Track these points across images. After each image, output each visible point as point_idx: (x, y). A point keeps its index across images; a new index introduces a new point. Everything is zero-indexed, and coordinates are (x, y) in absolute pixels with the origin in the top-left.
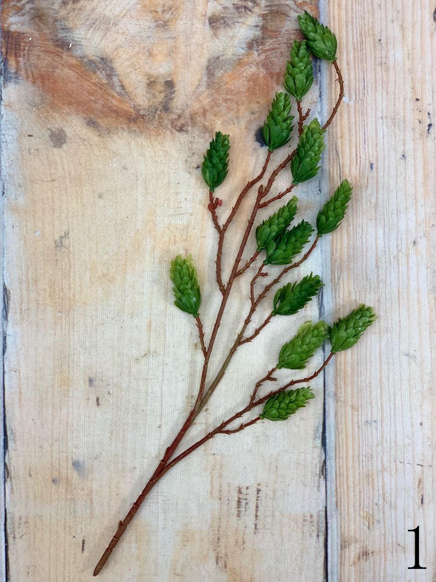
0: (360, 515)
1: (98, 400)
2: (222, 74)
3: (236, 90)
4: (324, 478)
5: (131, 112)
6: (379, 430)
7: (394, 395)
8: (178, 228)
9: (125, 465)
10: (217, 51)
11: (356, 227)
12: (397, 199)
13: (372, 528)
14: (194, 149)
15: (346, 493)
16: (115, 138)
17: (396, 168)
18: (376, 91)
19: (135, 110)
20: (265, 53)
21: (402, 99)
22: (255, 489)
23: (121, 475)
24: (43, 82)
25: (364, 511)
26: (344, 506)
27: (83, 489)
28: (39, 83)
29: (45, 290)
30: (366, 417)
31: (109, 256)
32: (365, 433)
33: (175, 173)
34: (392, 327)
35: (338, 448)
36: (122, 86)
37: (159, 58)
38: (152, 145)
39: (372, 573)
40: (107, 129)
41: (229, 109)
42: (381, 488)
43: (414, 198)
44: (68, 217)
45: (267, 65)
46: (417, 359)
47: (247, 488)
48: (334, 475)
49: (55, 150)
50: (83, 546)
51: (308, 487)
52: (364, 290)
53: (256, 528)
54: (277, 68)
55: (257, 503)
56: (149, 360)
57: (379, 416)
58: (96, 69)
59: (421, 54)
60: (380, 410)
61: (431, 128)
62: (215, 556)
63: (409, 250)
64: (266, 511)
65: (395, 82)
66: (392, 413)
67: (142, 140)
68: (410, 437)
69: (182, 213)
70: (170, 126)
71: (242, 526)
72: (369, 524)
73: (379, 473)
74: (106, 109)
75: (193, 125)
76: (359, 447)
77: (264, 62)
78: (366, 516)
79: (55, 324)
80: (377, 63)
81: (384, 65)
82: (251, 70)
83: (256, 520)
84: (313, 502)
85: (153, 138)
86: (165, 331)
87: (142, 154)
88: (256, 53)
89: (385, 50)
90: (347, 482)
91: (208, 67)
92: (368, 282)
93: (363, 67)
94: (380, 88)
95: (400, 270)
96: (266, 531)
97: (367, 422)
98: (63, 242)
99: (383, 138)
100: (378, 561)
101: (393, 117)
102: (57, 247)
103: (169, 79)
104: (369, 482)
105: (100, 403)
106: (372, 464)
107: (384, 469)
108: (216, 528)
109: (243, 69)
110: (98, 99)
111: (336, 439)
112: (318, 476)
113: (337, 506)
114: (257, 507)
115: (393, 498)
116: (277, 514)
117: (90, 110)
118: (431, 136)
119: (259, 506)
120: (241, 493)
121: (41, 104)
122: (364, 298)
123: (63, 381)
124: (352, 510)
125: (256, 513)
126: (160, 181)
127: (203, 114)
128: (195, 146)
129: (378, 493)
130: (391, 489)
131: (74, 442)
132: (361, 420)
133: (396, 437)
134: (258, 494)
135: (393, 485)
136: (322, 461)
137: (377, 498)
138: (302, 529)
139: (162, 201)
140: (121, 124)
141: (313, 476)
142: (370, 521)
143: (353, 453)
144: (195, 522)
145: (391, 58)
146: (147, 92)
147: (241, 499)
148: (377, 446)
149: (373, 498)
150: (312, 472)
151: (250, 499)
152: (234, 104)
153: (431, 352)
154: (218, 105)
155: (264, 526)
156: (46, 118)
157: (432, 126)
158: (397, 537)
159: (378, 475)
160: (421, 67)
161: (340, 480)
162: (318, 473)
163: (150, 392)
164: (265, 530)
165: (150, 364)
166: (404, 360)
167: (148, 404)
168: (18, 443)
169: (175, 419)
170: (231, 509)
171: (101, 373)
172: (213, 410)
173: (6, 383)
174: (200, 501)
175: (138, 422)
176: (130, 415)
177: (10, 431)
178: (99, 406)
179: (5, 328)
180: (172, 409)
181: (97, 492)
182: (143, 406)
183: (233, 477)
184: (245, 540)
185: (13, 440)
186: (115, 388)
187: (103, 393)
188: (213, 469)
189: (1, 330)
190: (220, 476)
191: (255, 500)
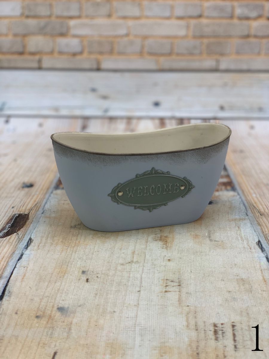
9: (106, 310)
22: (230, 325)
27: (64, 322)
29: (59, 240)
47: (222, 324)
50: (54, 356)
53: (236, 348)
55: (233, 333)
64: (243, 337)
71: (221, 346)
83: (235, 342)
96: (246, 349)
98: (76, 226)
102: (72, 227)
108: (195, 347)
120: (217, 327)
125: (234, 339)
131: (62, 298)
134: (233, 327)
144: (173, 342)
147: (217, 330)
151: (226, 330)
155: (244, 346)
167: (130, 282)
168: (12, 297)
169: (152, 289)
170: (208, 335)
171: (92, 269)
172: (185, 286)
173: (14, 272)
174: (177, 330)
175: (120, 289)
176: (114, 286)
177: (8, 292)
178: (88, 283)
179: (24, 252)
180: (150, 284)
181: (77, 323)
182: (125, 282)
183: (208, 318)
184: (226, 355)
185: (8, 296)
186: (103, 275)
187: (93, 277)
188: (188, 314)
189: (21, 252)
190: (195, 317)
191: (232, 331)
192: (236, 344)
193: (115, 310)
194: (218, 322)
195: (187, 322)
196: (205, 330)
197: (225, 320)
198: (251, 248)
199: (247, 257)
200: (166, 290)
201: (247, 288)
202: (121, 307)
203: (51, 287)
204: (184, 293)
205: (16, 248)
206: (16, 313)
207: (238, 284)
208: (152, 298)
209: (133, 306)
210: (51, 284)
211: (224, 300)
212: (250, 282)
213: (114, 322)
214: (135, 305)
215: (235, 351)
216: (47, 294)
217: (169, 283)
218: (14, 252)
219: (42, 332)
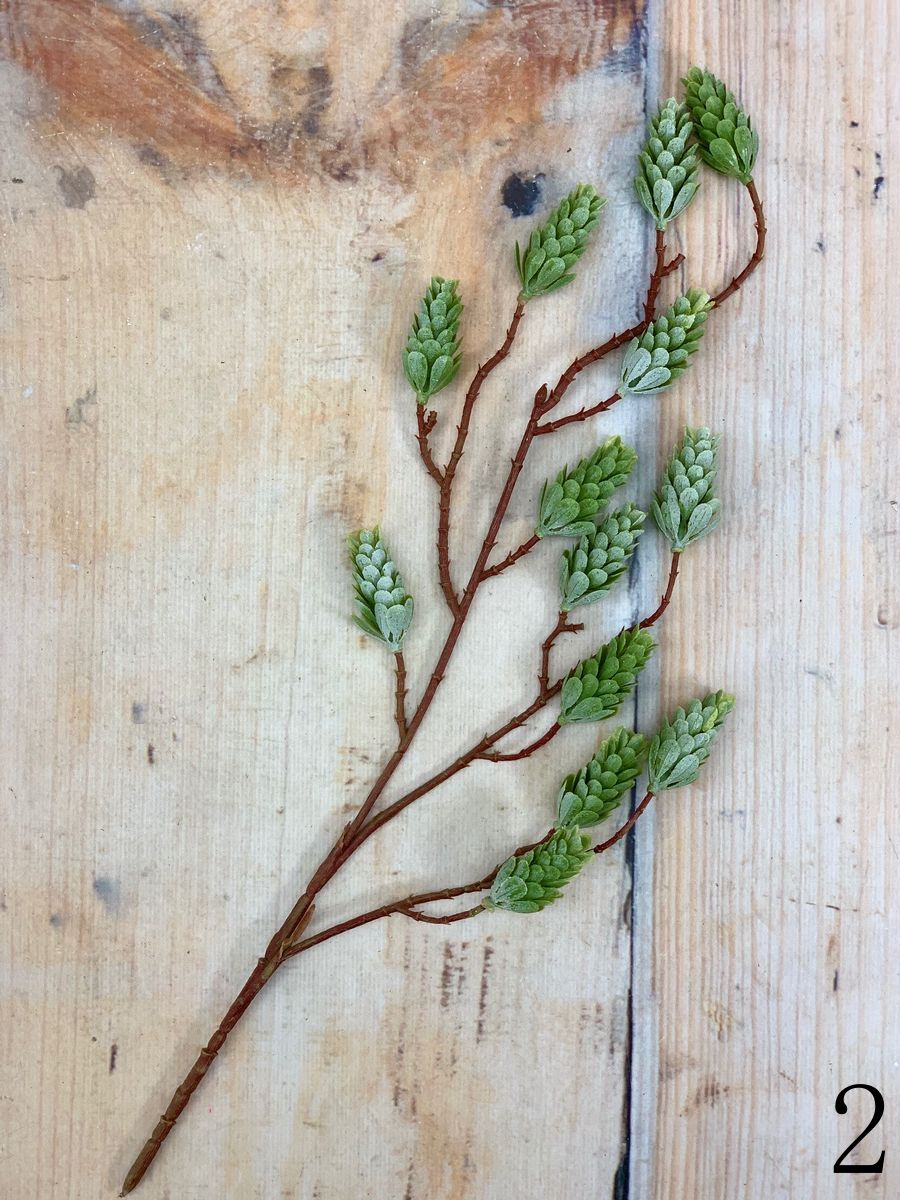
0: (702, 1008)
1: (150, 751)
2: (434, 57)
3: (464, 93)
4: (628, 929)
5: (235, 134)
6: (747, 831)
7: (784, 756)
8: (330, 389)
9: (205, 891)
10: (424, 8)
11: (714, 397)
12: (803, 339)
13: (726, 1036)
14: (370, 218)
15: (674, 960)
16: (200, 189)
17: (805, 271)
18: (765, 102)
19: (243, 130)
20: (529, 13)
21: (820, 122)
22: (482, 949)
23: (198, 911)
24: (47, 65)
25: (710, 1000)
26: (669, 989)
27: (116, 940)
28: (38, 67)
29: (42, 513)
30: (721, 803)
31: (181, 444)
32: (719, 835)
33: (328, 269)
34: (783, 612)
35: (659, 866)
36: (217, 76)
37: (300, 19)
38: (280, 206)
39: (725, 1133)
40: (183, 169)
41: (447, 132)
42: (748, 953)
43: (840, 336)
44: (96, 357)
45: (533, 40)
46: (835, 682)
47: (464, 946)
48: (650, 923)
49: (70, 212)
50: (113, 1059)
51: (593, 947)
52: (726, 532)
53: (480, 1031)
54: (554, 46)
55: (484, 978)
56: (261, 669)
57: (748, 800)
58: (162, 41)
59: (866, 24)
60: (753, 789)
61: (881, 188)
62: (392, 1087)
63: (825, 449)
64: (502, 994)
65: (807, 85)
66: (778, 794)
67: (258, 196)
68: (814, 848)
69: (341, 356)
70: (318, 168)
71: (451, 1024)
72: (721, 1029)
73: (745, 921)
74: (181, 127)
75: (369, 166)
76: (705, 866)
77: (526, 34)
78: (716, 1012)
79: (63, 588)
80: (769, 43)
81: (784, 46)
82: (496, 49)
83: (482, 1013)
84: (604, 978)
85: (282, 192)
86: (298, 607)
87: (257, 227)
88: (508, 14)
89: (788, 13)
90: (677, 939)
91: (403, 41)
92: (736, 516)
93: (740, 50)
94: (773, 98)
95: (805, 491)
96: (501, 1037)
97: (723, 813)
98: (83, 411)
99: (778, 204)
100: (738, 1108)
101: (800, 161)
102: (70, 421)
103: (319, 65)
104: (722, 939)
105: (154, 757)
106: (730, 902)
107: (756, 914)
108: (397, 1029)
109: (480, 47)
110: (166, 105)
111: (656, 849)
112: (615, 924)
113: (654, 989)
114: (484, 986)
115: (774, 975)
116: (526, 1002)
117: (148, 128)
118: (882, 203)
119: (489, 984)
121: (42, 113)
122: (725, 550)
123: (78, 709)
124: (685, 998)
125: (482, 1000)
126: (295, 287)
127: (391, 143)
128: (371, 212)
129: (743, 963)
130: (769, 956)
131: (97, 840)
132: (712, 810)
133: (784, 847)
134: (487, 958)
135: (775, 948)
136: (626, 893)
137: (740, 975)
138: (578, 1036)
139: (298, 330)
140: (213, 160)
141: (604, 925)
142: (723, 1023)
143: (691, 877)
144: (352, 1015)
145: (801, 33)
146: (271, 93)
147: (451, 968)
148: (743, 863)
149: (731, 975)
150: (603, 916)
151: (470, 969)
152: (459, 123)
153: (866, 667)
154: (423, 124)
155: (499, 1027)
156: (53, 144)
157: (884, 182)
158: (779, 1058)
159: (743, 925)
160: (865, 54)
161: (662, 935)
162: (615, 917)
163: (262, 737)
164: (500, 1034)
165: (263, 678)
166: (806, 685)
167: (258, 764)
169: (314, 796)
170: (429, 989)
171: (158, 694)
176: (219, 784)
178: (154, 765)
180: (309, 775)
181: (145, 945)
184: (457, 1053)
186: (189, 727)
187: (163, 736)
191: (481, 971)
193: (230, 894)
194: (457, 938)
195: (388, 936)
196: (424, 969)
197: (473, 930)
200: (348, 802)
208: (313, 839)
217: (358, 768)
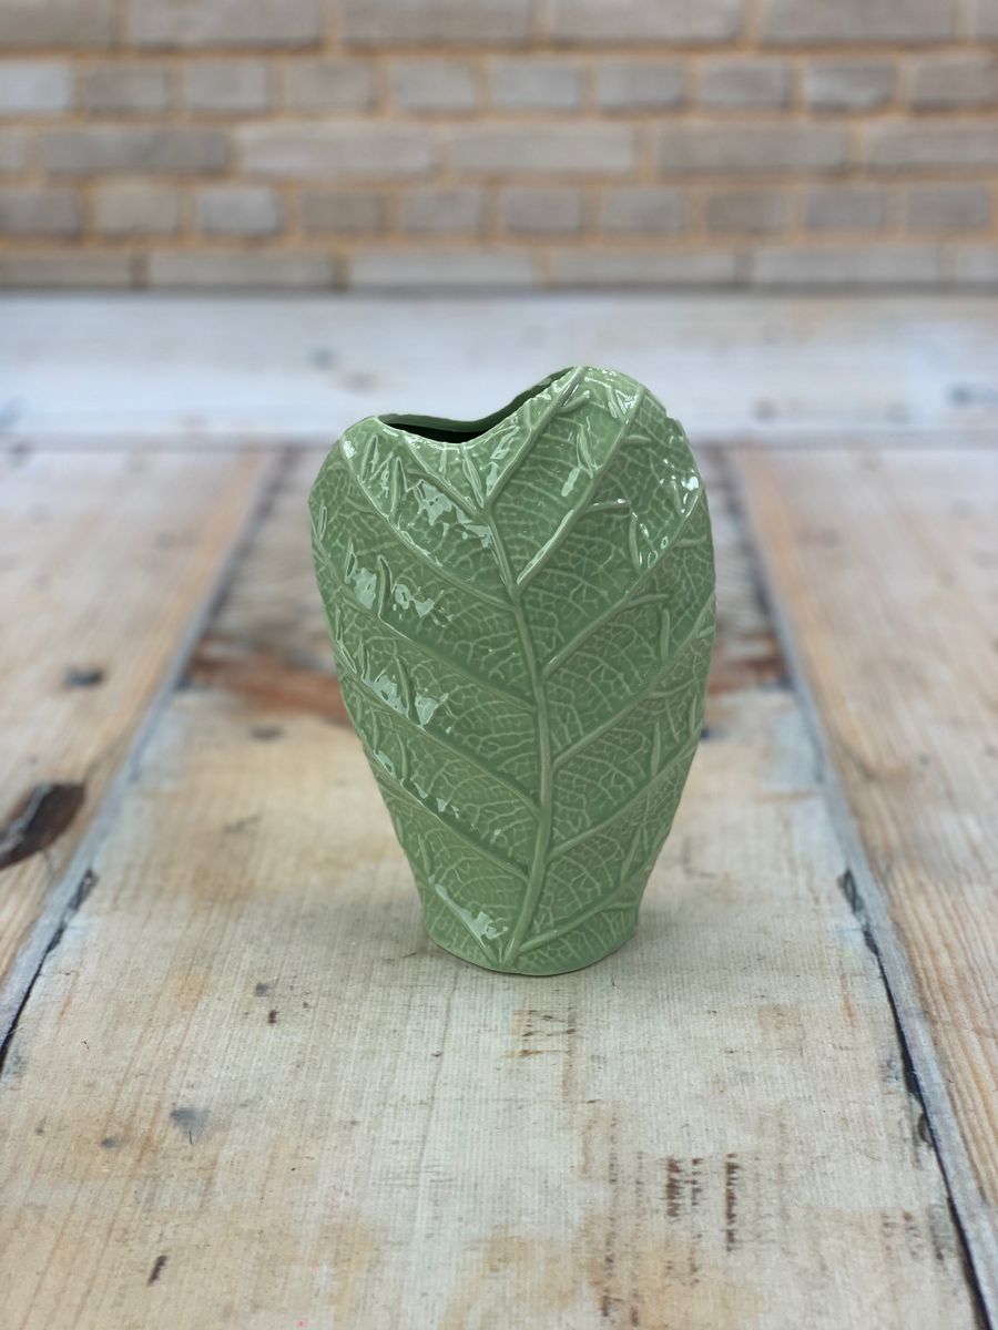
1: (272, 1015)
4: (929, 1146)
9: (326, 1118)
22: (720, 1164)
23: (313, 1135)
24: (252, 692)
27: (190, 1159)
47: (696, 1161)
48: (959, 1139)
49: (255, 743)
50: (157, 1269)
51: (884, 1162)
53: (731, 1239)
55: (728, 1191)
56: (420, 962)
62: (598, 1297)
64: (758, 1204)
71: (685, 1235)
79: (194, 914)
83: (731, 1221)
84: (908, 1188)
96: (764, 1246)
98: (244, 827)
102: (229, 832)
105: (277, 1020)
108: (601, 1237)
111: (947, 1081)
112: (910, 1141)
113: (985, 1198)
114: (730, 1197)
116: (797, 1212)
119: (737, 1194)
120: (678, 1171)
123: (187, 989)
125: (729, 1209)
131: (187, 1079)
134: (730, 1171)
136: (917, 1115)
138: (883, 1242)
141: (894, 1141)
144: (533, 1223)
147: (679, 1180)
150: (890, 1136)
151: (706, 1183)
155: (759, 1236)
156: (248, 720)
161: (980, 1152)
162: (908, 1134)
163: (418, 1003)
164: (762, 1243)
165: (422, 967)
167: (410, 1021)
168: (28, 1078)
169: (481, 1044)
170: (648, 1200)
171: (290, 977)
172: (588, 1032)
173: (34, 991)
174: (549, 1184)
175: (378, 1048)
176: (357, 1038)
177: (15, 1059)
178: (275, 1025)
179: (66, 919)
180: (476, 1029)
181: (232, 1164)
182: (395, 1024)
183: (652, 1141)
184: (697, 1263)
185: (14, 1073)
186: (325, 999)
187: (291, 1004)
188: (590, 1128)
189: (56, 921)
190: (612, 1139)
191: (723, 1183)
192: (733, 1226)
193: (359, 1118)
194: (684, 1155)
195: (585, 1154)
196: (638, 1183)
197: (706, 1148)
198: (817, 900)
199: (800, 929)
200: (526, 1048)
201: (789, 1038)
202: (378, 1105)
203: (153, 1041)
204: (585, 1058)
205: (40, 907)
206: (40, 1131)
207: (761, 1023)
208: (479, 1076)
209: (414, 1105)
210: (153, 1031)
211: (709, 1080)
212: (799, 1020)
213: (352, 1158)
214: (421, 1103)
215: (729, 1249)
216: (138, 1065)
217: (540, 1025)
218: (33, 923)
219: (121, 1191)
